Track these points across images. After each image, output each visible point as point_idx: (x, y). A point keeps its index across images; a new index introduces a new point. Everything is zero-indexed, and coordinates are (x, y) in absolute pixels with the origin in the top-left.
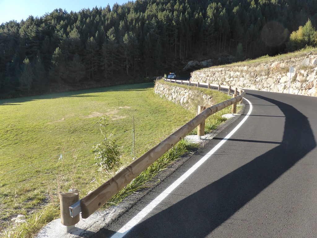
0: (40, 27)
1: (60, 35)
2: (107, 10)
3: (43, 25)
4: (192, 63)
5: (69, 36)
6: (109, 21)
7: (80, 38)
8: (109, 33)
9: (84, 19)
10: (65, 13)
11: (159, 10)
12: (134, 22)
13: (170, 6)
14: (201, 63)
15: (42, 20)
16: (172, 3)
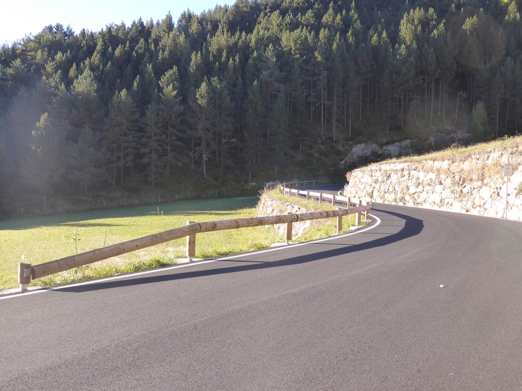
0: (10, 67)
1: (53, 84)
2: (164, 28)
3: (18, 62)
4: (364, 149)
5: (72, 87)
6: (166, 53)
7: (97, 91)
8: (164, 79)
9: (110, 49)
10: (69, 34)
11: (286, 25)
12: (224, 54)
13: (313, 17)
14: (386, 150)
15: (16, 50)
16: (317, 9)
